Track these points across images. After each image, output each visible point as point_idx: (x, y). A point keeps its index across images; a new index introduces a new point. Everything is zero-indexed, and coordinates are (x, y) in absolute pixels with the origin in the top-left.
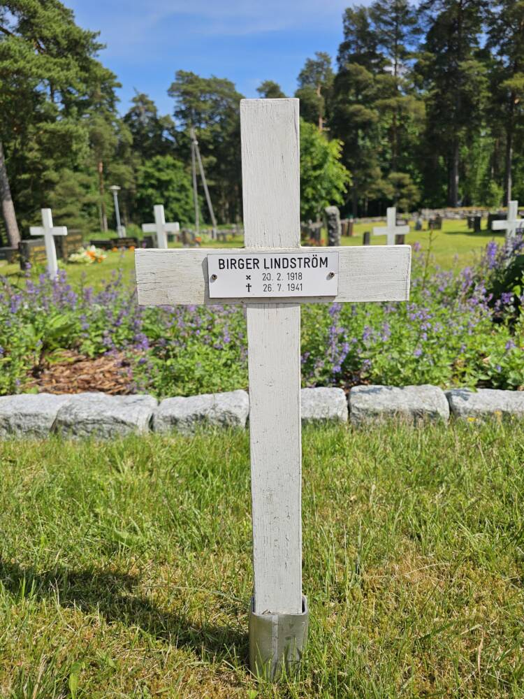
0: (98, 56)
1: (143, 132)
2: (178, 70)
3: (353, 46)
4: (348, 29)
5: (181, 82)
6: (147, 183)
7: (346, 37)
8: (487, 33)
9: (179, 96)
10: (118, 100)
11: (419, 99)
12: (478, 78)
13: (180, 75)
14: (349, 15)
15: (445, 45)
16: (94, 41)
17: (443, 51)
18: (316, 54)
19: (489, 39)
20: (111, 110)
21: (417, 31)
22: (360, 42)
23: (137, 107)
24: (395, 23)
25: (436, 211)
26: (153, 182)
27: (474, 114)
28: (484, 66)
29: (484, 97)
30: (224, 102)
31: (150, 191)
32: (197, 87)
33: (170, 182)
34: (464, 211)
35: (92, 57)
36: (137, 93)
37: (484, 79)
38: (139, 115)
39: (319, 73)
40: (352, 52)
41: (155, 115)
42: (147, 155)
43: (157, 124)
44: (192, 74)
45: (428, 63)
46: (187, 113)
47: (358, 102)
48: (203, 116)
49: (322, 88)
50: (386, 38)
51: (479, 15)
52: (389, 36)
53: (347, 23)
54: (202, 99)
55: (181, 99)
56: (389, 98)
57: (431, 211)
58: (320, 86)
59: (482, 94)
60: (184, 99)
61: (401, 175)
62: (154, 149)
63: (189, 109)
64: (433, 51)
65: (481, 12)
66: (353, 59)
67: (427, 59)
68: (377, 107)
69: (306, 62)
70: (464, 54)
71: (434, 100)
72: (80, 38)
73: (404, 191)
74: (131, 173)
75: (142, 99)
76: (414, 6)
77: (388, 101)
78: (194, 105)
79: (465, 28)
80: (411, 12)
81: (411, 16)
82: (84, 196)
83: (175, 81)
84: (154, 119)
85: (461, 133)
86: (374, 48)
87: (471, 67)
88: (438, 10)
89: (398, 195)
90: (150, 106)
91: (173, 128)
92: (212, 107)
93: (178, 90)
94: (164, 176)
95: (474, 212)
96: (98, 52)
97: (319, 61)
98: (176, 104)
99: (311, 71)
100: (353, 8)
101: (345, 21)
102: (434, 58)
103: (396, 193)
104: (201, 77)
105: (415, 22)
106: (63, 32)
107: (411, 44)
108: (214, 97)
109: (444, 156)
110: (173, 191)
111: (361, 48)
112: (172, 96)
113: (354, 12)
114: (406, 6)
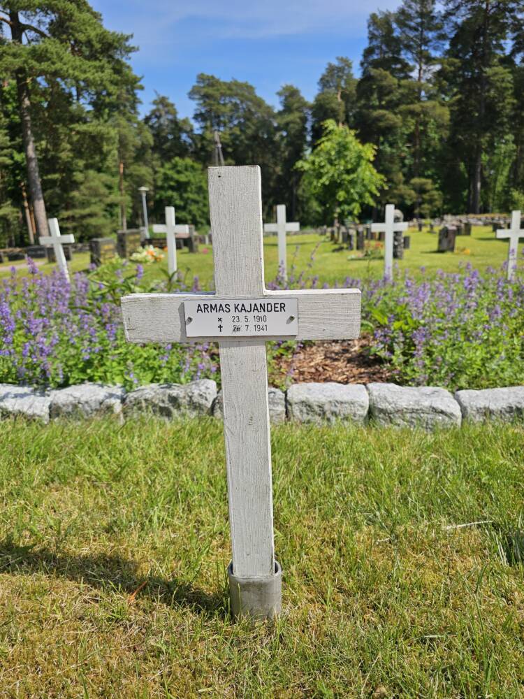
0: (130, 58)
1: (163, 134)
2: (200, 73)
3: (377, 51)
4: (373, 34)
5: (202, 85)
6: (166, 185)
7: (370, 43)
8: (513, 39)
9: (199, 99)
10: (140, 102)
11: (443, 105)
12: (504, 85)
13: (201, 78)
14: (374, 20)
15: (469, 52)
16: (127, 44)
17: (468, 57)
18: (337, 58)
19: (514, 45)
20: (132, 112)
21: (442, 37)
22: (384, 47)
23: (158, 110)
24: (420, 29)
25: (458, 217)
26: (172, 183)
27: (498, 121)
28: (509, 72)
29: (508, 103)
30: (244, 106)
31: (170, 193)
32: (218, 90)
33: (188, 183)
34: (487, 218)
35: (124, 60)
36: (158, 95)
37: (509, 85)
38: (159, 117)
39: (340, 77)
40: (375, 57)
41: (175, 117)
42: (166, 156)
43: (177, 127)
44: (213, 77)
45: (452, 69)
46: (206, 115)
47: (381, 107)
48: (222, 119)
49: (342, 93)
50: (412, 43)
51: (505, 21)
52: (414, 41)
53: (371, 29)
54: (222, 102)
55: (201, 102)
56: (412, 103)
57: (453, 217)
58: (340, 90)
59: (507, 101)
60: (205, 102)
61: (423, 180)
62: (173, 151)
63: (209, 112)
64: (457, 57)
65: (507, 19)
66: (376, 64)
67: (451, 64)
68: (400, 113)
69: (327, 67)
70: (489, 60)
71: (458, 105)
72: (114, 41)
73: (426, 196)
74: (151, 175)
75: (162, 102)
76: (440, 12)
77: (412, 107)
78: (214, 108)
79: (490, 35)
80: (436, 18)
81: (437, 21)
82: (107, 197)
83: (196, 84)
84: (174, 122)
85: (484, 140)
86: (398, 52)
87: (496, 74)
88: (462, 16)
89: (420, 200)
90: (170, 108)
91: (192, 130)
92: (231, 110)
93: (198, 92)
94: (182, 178)
95: (497, 218)
96: (130, 55)
97: (340, 66)
98: (196, 107)
99: (332, 76)
100: (377, 13)
101: (369, 26)
102: (460, 64)
103: (417, 198)
104: (222, 80)
105: (441, 28)
106: (97, 35)
107: (435, 49)
108: (234, 101)
109: (465, 162)
110: (191, 192)
111: (386, 52)
112: (193, 99)
113: (380, 17)
114: (431, 12)
